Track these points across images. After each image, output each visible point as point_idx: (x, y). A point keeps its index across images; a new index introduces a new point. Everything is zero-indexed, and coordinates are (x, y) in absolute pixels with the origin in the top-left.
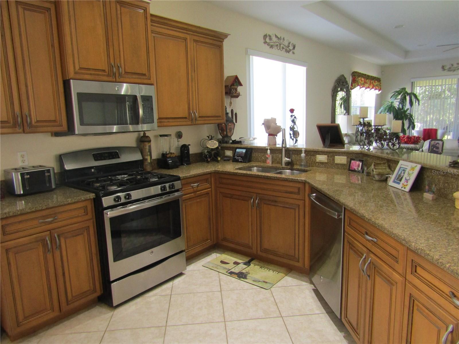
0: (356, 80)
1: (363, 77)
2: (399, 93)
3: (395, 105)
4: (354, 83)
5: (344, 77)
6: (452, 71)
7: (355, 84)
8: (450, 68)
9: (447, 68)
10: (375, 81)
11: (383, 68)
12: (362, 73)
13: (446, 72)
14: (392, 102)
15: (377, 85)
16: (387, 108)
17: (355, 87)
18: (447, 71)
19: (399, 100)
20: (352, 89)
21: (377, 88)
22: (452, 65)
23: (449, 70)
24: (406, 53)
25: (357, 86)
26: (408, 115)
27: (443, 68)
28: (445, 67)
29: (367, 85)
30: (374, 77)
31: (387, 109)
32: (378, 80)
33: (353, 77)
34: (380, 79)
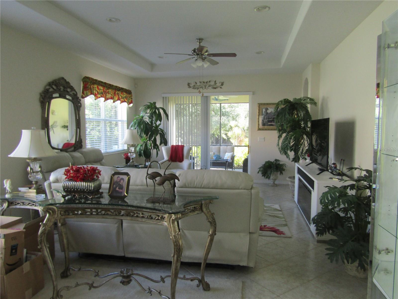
0: (88, 87)
1: (102, 86)
2: (148, 107)
3: (145, 120)
4: (86, 90)
5: (65, 80)
6: (196, 89)
7: (87, 92)
8: (194, 86)
9: (192, 86)
10: (122, 92)
11: (136, 81)
12: (99, 80)
13: (191, 90)
14: (142, 117)
15: (125, 97)
16: (137, 122)
17: (87, 96)
18: (192, 88)
19: (149, 114)
20: (83, 98)
21: (126, 100)
22: (196, 83)
23: (194, 88)
24: (152, 66)
25: (90, 95)
26: (159, 130)
27: (189, 84)
28: (190, 84)
29: (109, 96)
30: (120, 87)
31: (136, 124)
32: (128, 92)
33: (84, 83)
34: (131, 91)
